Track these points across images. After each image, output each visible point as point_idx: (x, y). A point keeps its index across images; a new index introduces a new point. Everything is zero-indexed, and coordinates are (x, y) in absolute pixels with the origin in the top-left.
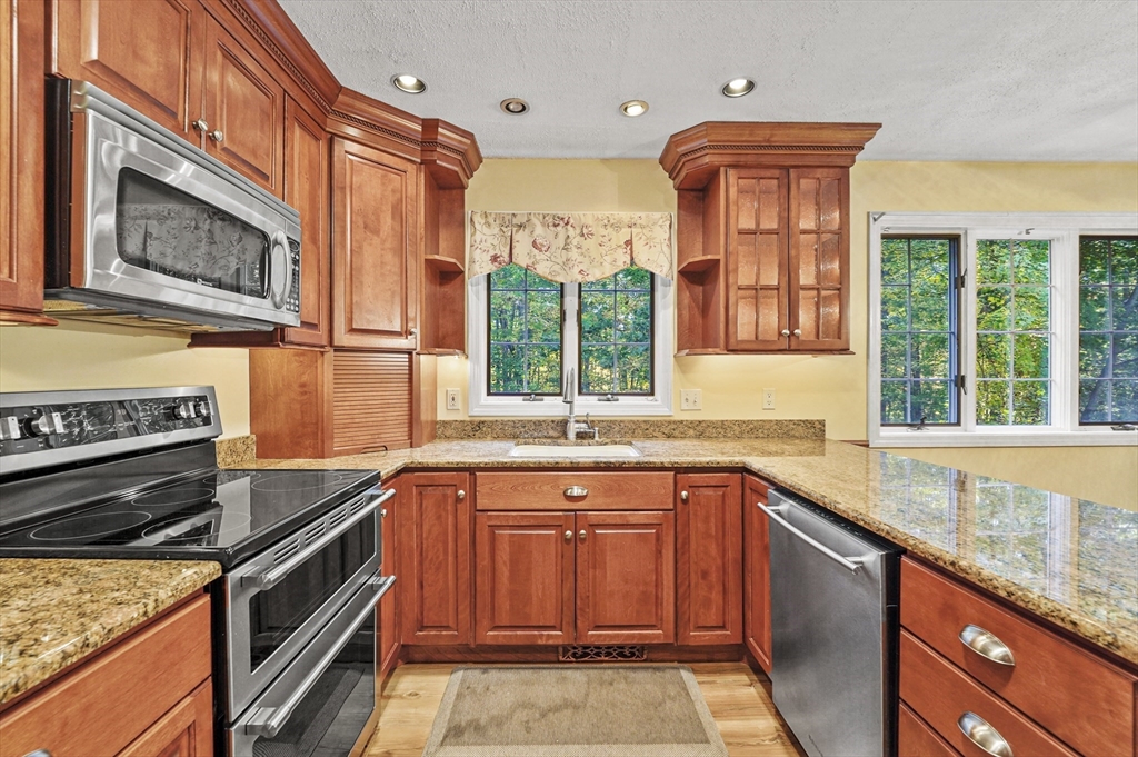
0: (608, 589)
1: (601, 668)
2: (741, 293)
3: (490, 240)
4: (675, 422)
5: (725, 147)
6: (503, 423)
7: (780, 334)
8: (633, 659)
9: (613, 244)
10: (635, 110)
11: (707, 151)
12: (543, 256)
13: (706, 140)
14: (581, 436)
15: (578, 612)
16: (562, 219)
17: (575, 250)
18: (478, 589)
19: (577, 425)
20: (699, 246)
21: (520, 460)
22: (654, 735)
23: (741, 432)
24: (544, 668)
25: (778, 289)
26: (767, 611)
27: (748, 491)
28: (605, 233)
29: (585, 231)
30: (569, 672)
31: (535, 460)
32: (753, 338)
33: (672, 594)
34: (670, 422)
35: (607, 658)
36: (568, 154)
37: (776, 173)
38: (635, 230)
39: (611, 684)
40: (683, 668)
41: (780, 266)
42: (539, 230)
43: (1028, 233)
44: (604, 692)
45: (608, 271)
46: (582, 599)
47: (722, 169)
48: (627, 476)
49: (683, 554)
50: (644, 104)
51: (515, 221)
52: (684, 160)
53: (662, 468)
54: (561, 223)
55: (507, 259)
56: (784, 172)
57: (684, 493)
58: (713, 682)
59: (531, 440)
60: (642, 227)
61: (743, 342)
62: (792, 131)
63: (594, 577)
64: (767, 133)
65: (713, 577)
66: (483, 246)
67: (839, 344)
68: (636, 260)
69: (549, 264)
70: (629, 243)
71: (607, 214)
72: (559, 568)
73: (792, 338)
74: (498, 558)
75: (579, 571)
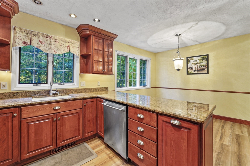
0: (66, 131)
1: (64, 151)
2: (95, 62)
3: (22, 37)
4: (79, 89)
5: (92, 31)
6: (26, 92)
7: (102, 71)
8: (72, 146)
9: (64, 46)
10: (73, 16)
11: (88, 31)
12: (42, 45)
13: (88, 28)
14: (54, 94)
15: (58, 139)
16: (49, 36)
17: (53, 45)
18: (22, 143)
19: (53, 91)
20: (85, 50)
21: (39, 102)
22: (81, 159)
23: (94, 90)
24: (47, 158)
25: (102, 62)
26: (102, 124)
27: (98, 102)
28: (62, 43)
29: (56, 41)
30: (55, 156)
31: (44, 101)
32: (97, 71)
33: (82, 127)
34: (78, 89)
35: (65, 148)
36: (51, 20)
37: (102, 39)
38: (70, 44)
39: (68, 153)
40: (84, 143)
41: (102, 57)
42: (41, 38)
43: (134, 57)
44: (66, 156)
45: (63, 52)
46: (59, 135)
47: (91, 35)
48: (71, 102)
49: (85, 118)
50: (75, 16)
51: (32, 33)
52: (83, 31)
53: (80, 99)
54: (49, 37)
55: (29, 43)
56: (103, 39)
57: (85, 104)
58: (91, 143)
59: (37, 97)
60: (72, 43)
61: (95, 72)
62: (104, 32)
63: (62, 129)
64: (100, 31)
65: (91, 121)
66: (19, 38)
67: (111, 73)
68: (70, 51)
69: (44, 47)
70: (68, 46)
71: (63, 38)
72: (52, 129)
73: (104, 71)
74: (30, 132)
75: (58, 128)
